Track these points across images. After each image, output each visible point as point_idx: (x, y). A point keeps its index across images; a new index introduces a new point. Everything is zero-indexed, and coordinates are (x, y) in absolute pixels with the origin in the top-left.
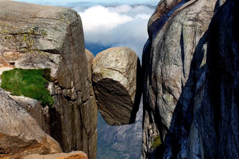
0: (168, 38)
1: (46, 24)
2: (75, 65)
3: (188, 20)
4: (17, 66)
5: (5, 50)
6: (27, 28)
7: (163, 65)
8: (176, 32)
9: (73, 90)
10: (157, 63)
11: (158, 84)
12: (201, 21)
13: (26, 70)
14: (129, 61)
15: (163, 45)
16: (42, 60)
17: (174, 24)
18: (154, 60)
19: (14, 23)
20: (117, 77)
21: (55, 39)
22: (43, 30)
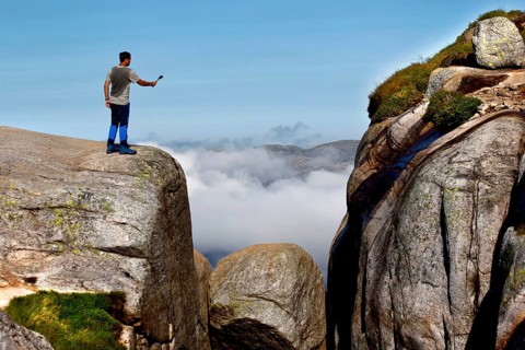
0: (406, 220)
1: (108, 186)
2: (176, 287)
3: (455, 177)
4: (43, 285)
5: (11, 248)
6: (64, 195)
7: (395, 285)
8: (426, 205)
9: (172, 345)
10: (378, 281)
11: (384, 330)
12: (487, 178)
13: (66, 295)
14: (299, 278)
15: (393, 237)
16: (102, 272)
17: (421, 187)
18: (371, 273)
19: (30, 182)
20: (268, 316)
21: (134, 222)
22: (104, 200)
